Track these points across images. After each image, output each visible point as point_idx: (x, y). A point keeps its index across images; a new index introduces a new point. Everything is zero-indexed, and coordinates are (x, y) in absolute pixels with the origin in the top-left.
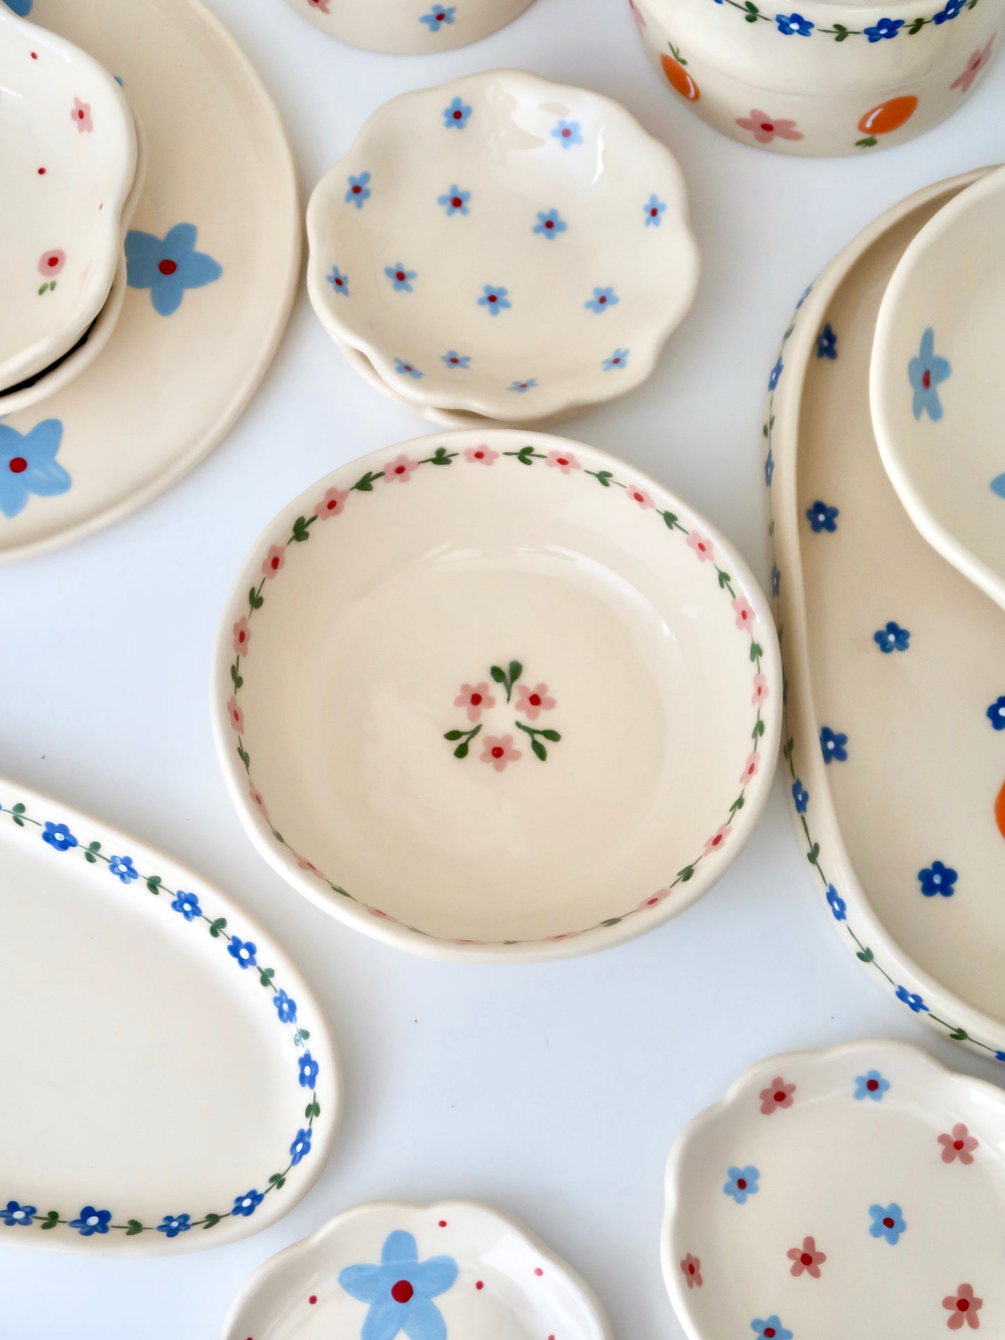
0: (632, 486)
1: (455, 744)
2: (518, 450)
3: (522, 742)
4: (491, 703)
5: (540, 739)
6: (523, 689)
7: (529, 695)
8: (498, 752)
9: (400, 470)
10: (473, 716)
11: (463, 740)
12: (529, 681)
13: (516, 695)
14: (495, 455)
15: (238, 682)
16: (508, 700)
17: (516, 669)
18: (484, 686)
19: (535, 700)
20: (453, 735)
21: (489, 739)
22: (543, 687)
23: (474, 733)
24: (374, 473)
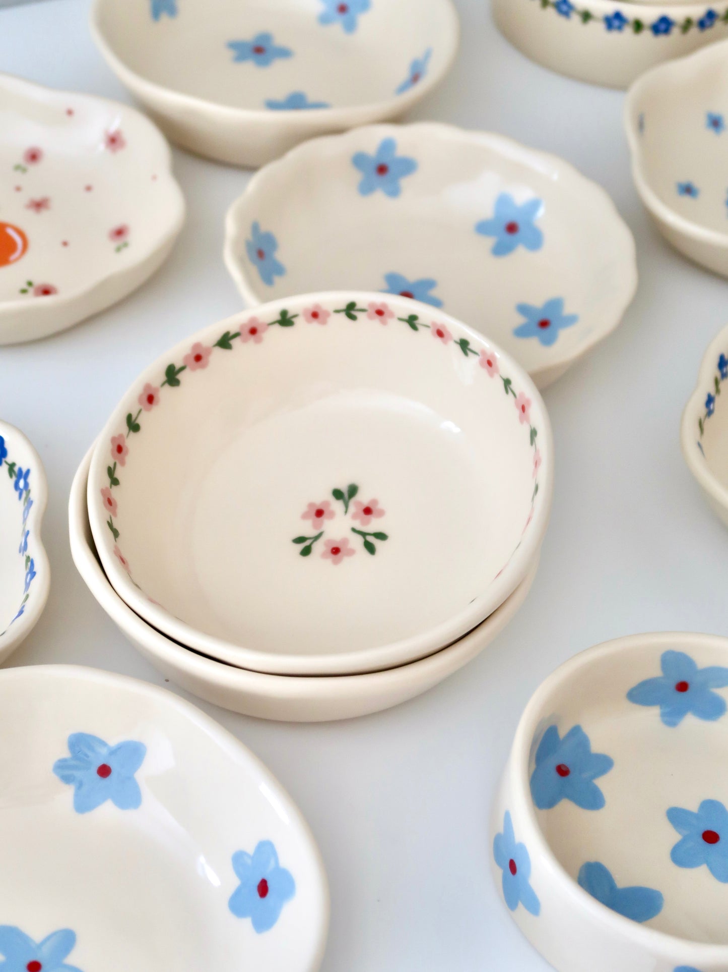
1: (301, 546)
3: (357, 542)
4: (332, 515)
5: (371, 539)
6: (358, 504)
7: (363, 508)
8: (336, 551)
9: (253, 331)
10: (316, 526)
11: (307, 543)
12: (363, 498)
13: (352, 508)
16: (346, 512)
17: (353, 490)
18: (327, 503)
19: (368, 511)
20: (299, 540)
21: (329, 541)
22: (375, 502)
23: (317, 538)
24: (232, 332)
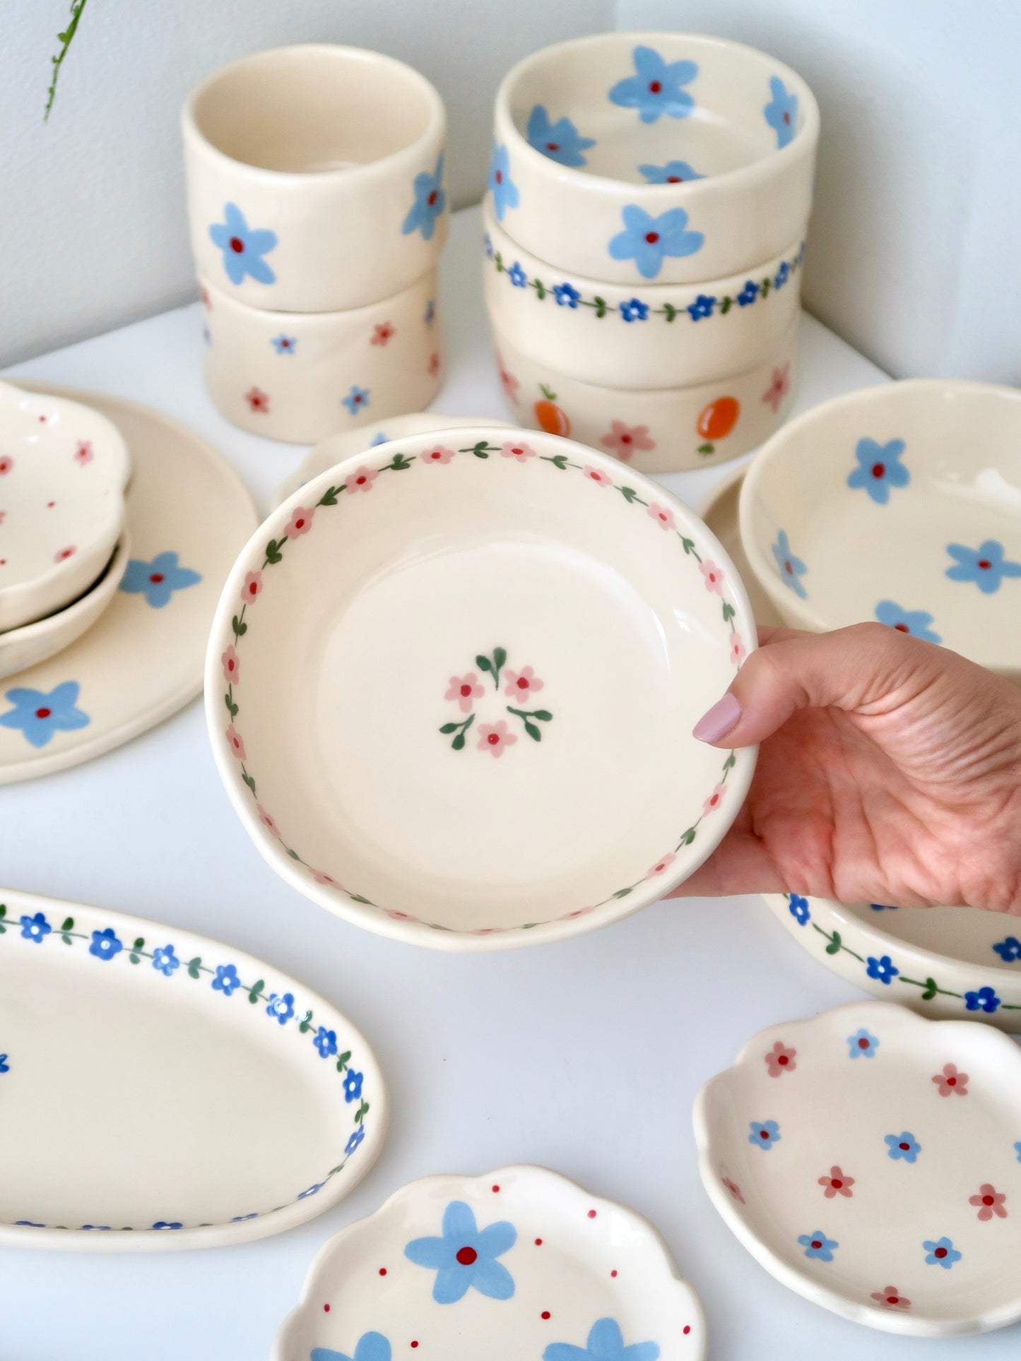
0: (587, 467)
1: (451, 737)
2: (473, 447)
3: (516, 726)
4: (481, 692)
5: (533, 720)
6: (510, 674)
7: (517, 680)
8: (493, 739)
9: (361, 481)
10: (465, 708)
11: (458, 731)
12: (514, 665)
13: (504, 682)
14: (451, 454)
15: (233, 709)
16: (497, 686)
17: (501, 656)
18: (472, 676)
19: (523, 683)
20: (448, 728)
21: (483, 728)
22: (529, 670)
23: (468, 723)
24: (337, 487)
